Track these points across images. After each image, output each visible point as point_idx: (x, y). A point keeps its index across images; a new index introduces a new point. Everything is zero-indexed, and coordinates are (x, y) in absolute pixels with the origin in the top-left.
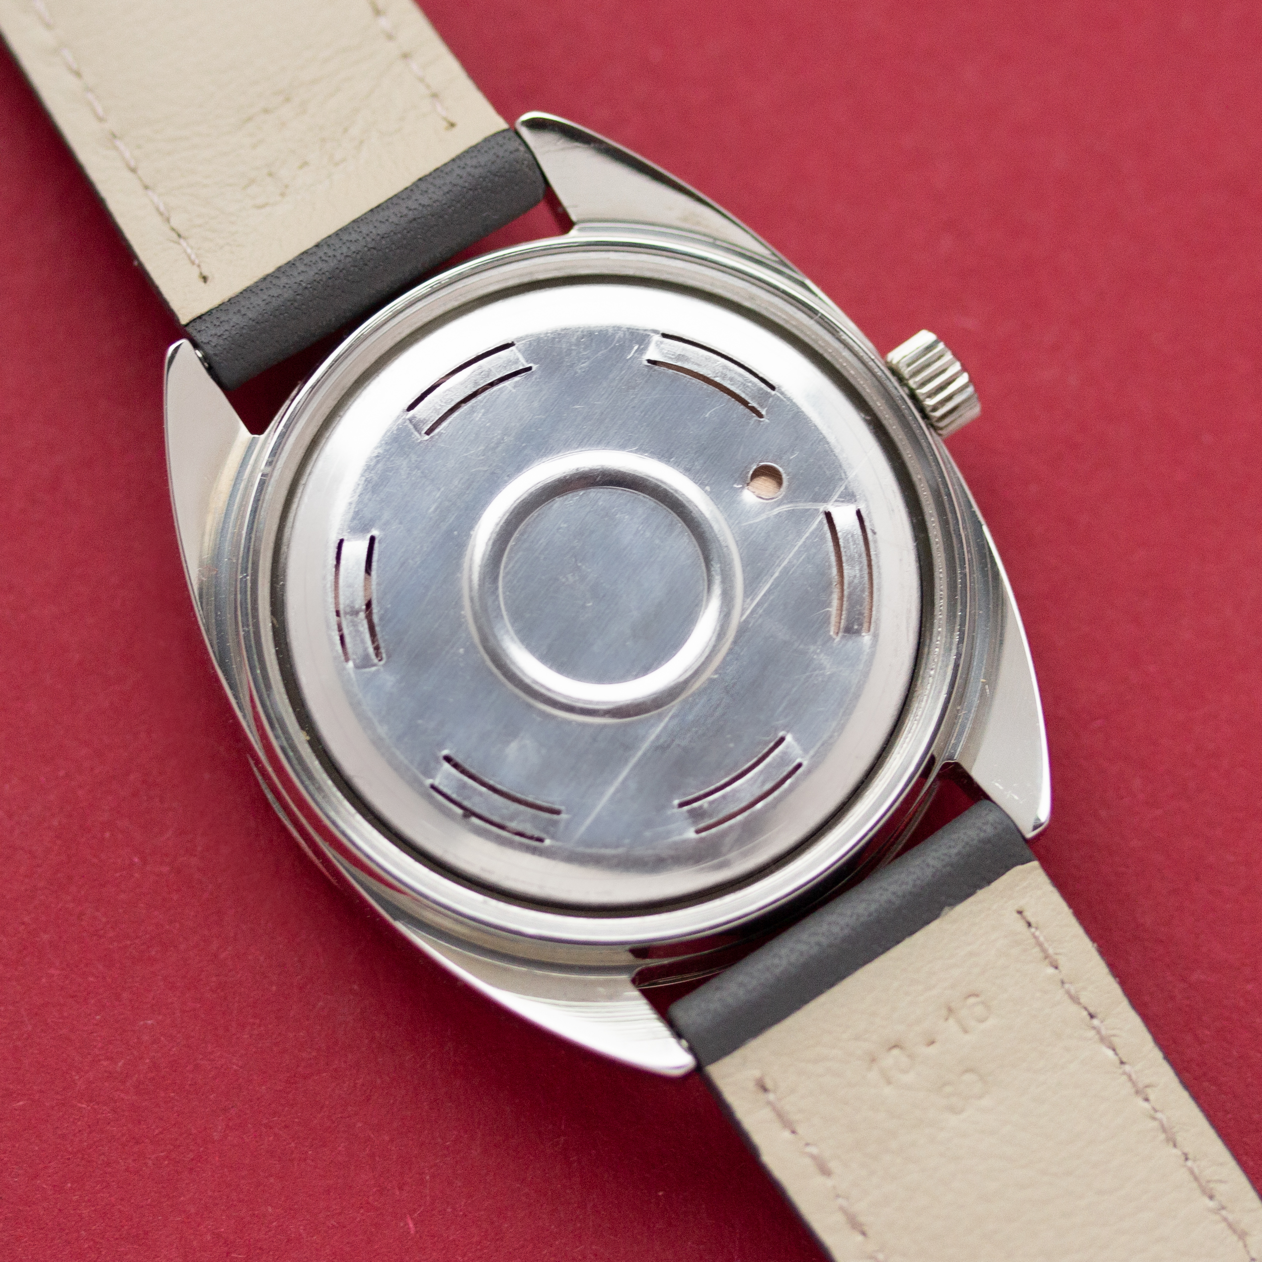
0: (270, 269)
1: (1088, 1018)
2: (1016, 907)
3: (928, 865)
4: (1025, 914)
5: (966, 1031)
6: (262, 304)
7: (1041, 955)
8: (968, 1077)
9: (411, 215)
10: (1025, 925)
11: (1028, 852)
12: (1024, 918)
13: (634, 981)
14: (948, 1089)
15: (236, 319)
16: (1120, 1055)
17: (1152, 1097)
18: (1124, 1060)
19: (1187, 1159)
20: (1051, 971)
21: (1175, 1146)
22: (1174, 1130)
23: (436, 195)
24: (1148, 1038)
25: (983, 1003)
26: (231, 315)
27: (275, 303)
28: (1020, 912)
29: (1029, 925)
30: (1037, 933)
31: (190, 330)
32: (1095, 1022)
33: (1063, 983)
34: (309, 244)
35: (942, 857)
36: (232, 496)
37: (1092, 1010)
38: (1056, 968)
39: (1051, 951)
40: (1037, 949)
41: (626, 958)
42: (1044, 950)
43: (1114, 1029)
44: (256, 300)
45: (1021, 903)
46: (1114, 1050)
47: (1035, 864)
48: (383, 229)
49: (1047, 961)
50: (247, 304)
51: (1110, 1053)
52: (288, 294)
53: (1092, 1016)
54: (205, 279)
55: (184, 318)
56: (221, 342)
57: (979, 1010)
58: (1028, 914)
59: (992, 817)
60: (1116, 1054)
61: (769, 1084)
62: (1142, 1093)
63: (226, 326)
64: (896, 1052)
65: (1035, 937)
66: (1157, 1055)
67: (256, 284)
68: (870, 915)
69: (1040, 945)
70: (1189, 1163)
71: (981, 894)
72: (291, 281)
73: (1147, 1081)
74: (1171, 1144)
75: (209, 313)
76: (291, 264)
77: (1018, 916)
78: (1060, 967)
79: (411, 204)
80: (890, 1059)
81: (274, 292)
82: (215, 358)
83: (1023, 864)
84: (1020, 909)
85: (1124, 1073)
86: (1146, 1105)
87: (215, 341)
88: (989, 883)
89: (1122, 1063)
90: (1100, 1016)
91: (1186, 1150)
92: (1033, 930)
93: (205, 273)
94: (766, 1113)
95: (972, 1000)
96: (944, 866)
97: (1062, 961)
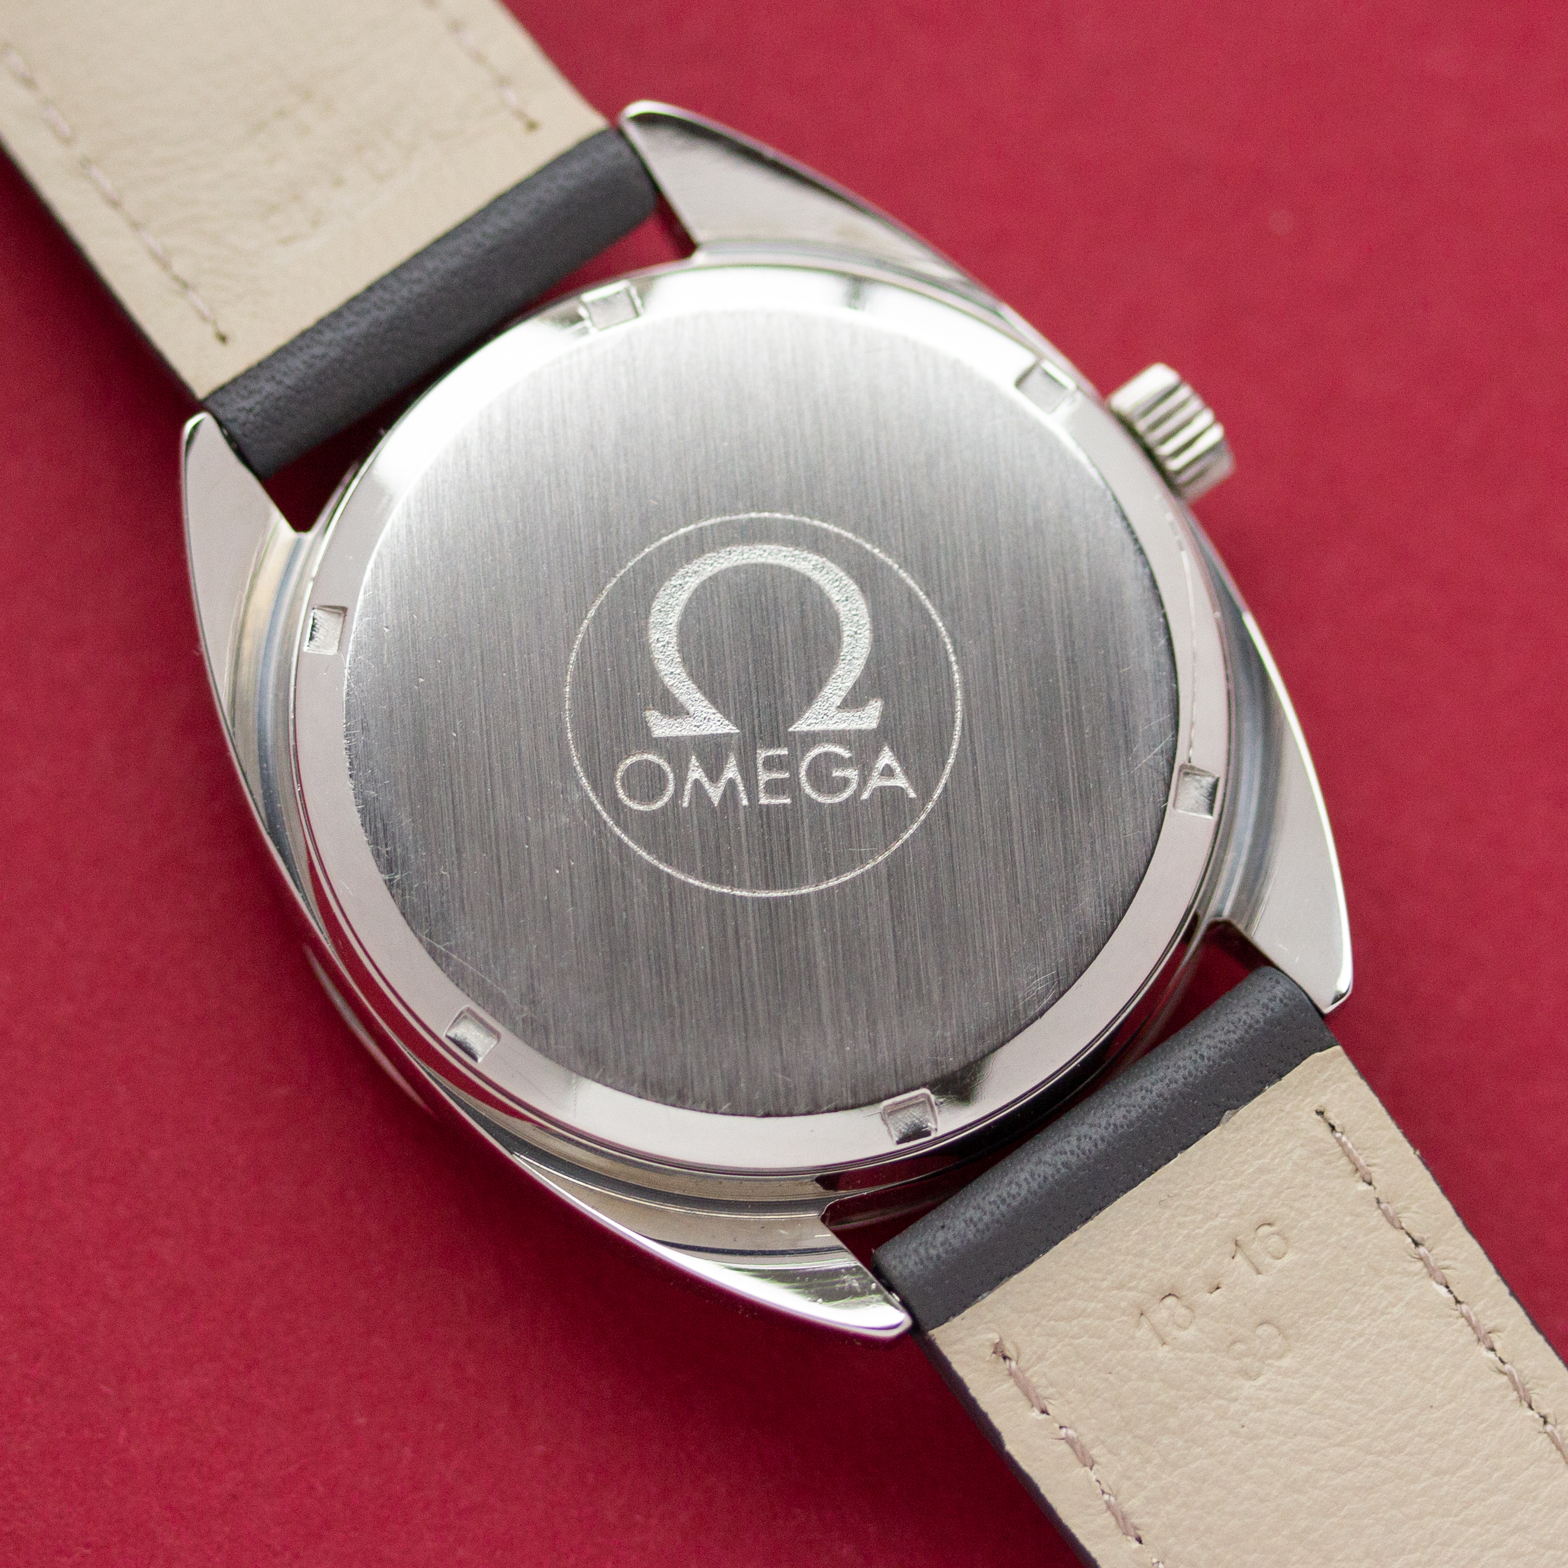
0: (307, 321)
1: (1413, 1246)
2: (1316, 1107)
3: (1202, 1057)
4: (1327, 1114)
5: (1259, 1273)
6: (302, 367)
7: (1351, 1167)
8: (1265, 1330)
9: (488, 243)
10: (1328, 1129)
11: (1329, 1035)
12: (1326, 1120)
13: (823, 1219)
14: (1240, 1347)
15: (269, 388)
16: (1456, 1294)
17: (1497, 1346)
18: (1460, 1299)
19: (1545, 1422)
20: (1364, 1187)
21: (1530, 1407)
22: (1527, 1386)
23: (519, 215)
24: (1490, 1267)
25: (1278, 1233)
26: (262, 383)
27: (319, 364)
28: (1320, 1113)
29: (1333, 1128)
30: (1344, 1139)
31: (210, 404)
32: (1422, 1250)
33: (1378, 1202)
34: (357, 286)
35: (1219, 1045)
36: (275, 613)
37: (1416, 1235)
38: (1370, 1184)
39: (1362, 1161)
40: (1344, 1160)
41: (814, 1191)
42: (1353, 1162)
43: (1445, 1259)
44: (297, 363)
45: (1322, 1101)
46: (1447, 1287)
47: (1338, 1048)
48: (454, 263)
49: (1358, 1175)
50: (283, 368)
51: (1443, 1290)
52: (334, 353)
53: (1417, 1244)
54: (223, 339)
55: (201, 390)
56: (252, 418)
57: (1275, 1242)
58: (1330, 1114)
59: (1279, 991)
60: (1451, 1292)
61: (1010, 1351)
62: (1484, 1338)
63: (257, 397)
64: (1170, 1300)
65: (1342, 1145)
66: (1502, 1289)
67: (293, 343)
68: (1131, 1124)
69: (1347, 1154)
70: (1549, 1428)
71: (1271, 1091)
72: (338, 336)
73: (1490, 1325)
74: (1525, 1404)
75: (234, 381)
76: (337, 314)
77: (1319, 1117)
78: (1374, 1183)
79: (489, 229)
80: (1162, 1312)
81: (318, 350)
82: (245, 440)
83: (1321, 1050)
84: (1321, 1109)
85: (1462, 1315)
86: (1491, 1355)
87: (242, 416)
88: (1280, 1077)
89: (1458, 1302)
90: (1427, 1244)
91: (1544, 1412)
92: (1338, 1135)
93: (224, 328)
94: (1008, 1387)
95: (1266, 1229)
96: (1223, 1058)
97: (1376, 1174)
